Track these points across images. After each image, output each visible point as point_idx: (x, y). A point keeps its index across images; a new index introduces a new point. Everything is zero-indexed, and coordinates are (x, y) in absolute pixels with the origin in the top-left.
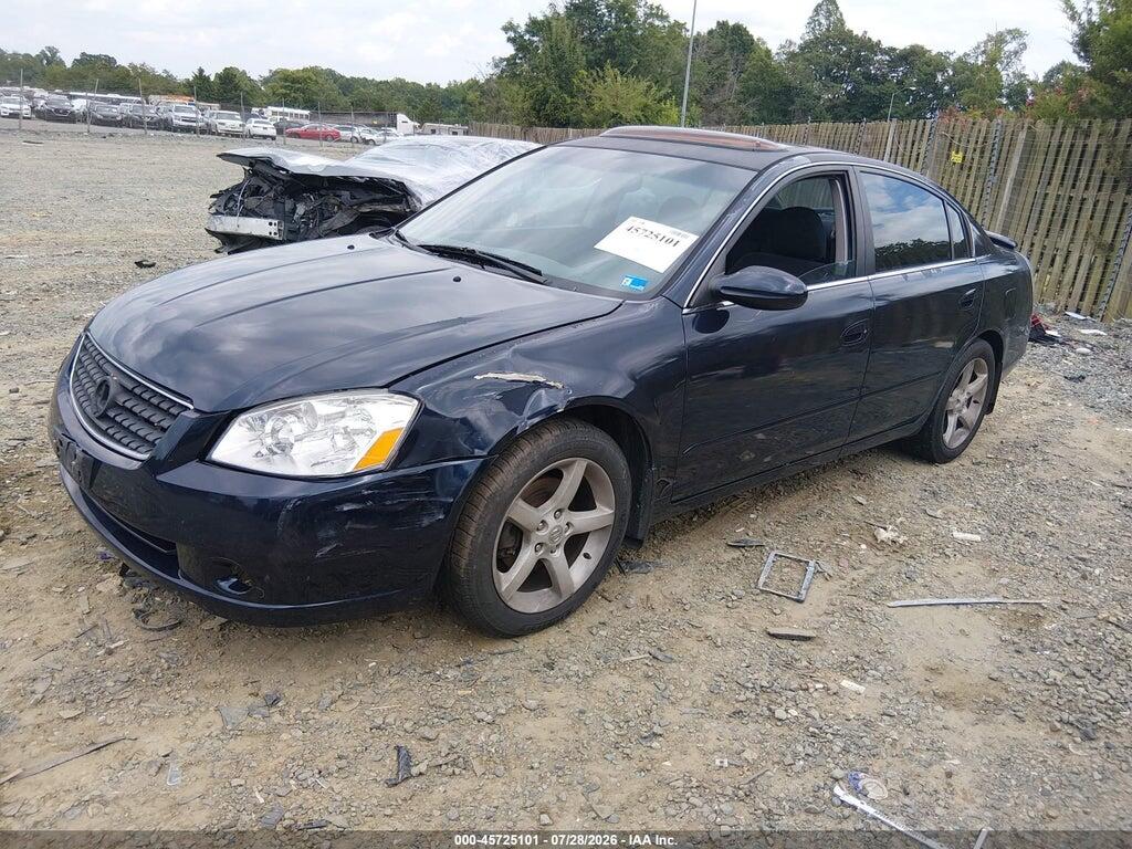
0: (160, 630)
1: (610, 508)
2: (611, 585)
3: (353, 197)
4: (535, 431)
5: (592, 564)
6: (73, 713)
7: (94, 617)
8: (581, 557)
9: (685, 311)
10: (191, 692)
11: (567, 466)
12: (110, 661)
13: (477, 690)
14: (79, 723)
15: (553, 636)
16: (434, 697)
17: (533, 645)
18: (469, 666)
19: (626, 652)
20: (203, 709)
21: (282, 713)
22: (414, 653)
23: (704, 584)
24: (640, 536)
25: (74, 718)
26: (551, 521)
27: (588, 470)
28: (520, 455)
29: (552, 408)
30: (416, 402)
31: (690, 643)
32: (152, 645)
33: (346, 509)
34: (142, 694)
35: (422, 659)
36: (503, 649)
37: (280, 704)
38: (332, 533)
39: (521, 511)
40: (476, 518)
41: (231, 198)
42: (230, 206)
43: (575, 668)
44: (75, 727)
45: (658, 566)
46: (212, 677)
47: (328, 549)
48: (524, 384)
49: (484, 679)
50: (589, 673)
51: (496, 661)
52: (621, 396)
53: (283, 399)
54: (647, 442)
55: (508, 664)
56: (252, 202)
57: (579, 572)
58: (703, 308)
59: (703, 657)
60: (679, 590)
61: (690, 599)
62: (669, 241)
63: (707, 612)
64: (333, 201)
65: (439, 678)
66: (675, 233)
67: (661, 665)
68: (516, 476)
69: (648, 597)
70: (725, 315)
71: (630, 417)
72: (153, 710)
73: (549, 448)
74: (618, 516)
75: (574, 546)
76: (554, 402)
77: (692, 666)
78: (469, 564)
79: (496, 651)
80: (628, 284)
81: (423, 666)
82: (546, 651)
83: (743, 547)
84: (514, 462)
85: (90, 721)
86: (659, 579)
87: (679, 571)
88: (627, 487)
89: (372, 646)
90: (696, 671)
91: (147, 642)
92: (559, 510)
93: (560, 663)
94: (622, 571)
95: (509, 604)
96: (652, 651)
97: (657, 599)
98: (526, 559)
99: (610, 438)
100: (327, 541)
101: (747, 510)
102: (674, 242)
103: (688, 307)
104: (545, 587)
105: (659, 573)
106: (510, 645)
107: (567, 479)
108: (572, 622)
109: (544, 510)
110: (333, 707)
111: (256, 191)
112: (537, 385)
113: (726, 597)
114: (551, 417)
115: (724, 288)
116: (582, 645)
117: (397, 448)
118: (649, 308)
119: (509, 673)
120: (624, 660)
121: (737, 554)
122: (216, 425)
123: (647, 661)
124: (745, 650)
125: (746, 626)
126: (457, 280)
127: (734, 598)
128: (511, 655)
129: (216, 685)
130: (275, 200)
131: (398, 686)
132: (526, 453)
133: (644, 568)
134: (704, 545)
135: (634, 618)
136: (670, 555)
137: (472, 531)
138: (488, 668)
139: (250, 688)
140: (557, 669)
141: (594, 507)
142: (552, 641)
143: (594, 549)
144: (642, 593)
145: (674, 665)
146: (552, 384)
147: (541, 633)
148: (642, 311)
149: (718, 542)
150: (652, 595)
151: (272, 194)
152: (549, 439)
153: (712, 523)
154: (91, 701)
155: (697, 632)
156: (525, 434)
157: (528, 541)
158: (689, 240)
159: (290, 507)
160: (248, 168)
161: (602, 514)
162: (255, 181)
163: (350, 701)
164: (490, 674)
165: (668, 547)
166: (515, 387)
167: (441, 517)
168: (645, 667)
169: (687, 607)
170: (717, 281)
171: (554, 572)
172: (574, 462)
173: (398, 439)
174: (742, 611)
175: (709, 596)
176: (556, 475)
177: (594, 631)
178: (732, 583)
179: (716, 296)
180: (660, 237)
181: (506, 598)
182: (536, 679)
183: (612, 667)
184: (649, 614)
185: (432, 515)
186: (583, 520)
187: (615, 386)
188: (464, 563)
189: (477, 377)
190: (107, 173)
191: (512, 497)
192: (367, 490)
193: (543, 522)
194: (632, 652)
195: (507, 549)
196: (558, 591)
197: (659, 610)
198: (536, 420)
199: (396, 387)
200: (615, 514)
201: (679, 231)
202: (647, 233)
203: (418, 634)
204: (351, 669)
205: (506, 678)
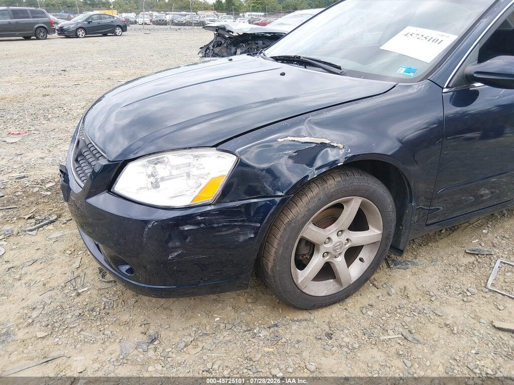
0: (109, 282)
1: (379, 229)
2: (380, 276)
3: (263, 44)
4: (322, 178)
5: (365, 266)
6: (43, 334)
7: (80, 270)
8: (357, 260)
9: (445, 90)
10: (111, 326)
11: (347, 202)
12: (78, 299)
13: (277, 349)
14: (44, 341)
15: (335, 312)
16: (248, 351)
17: (321, 317)
18: (276, 328)
19: (385, 331)
20: (112, 341)
21: (155, 349)
22: (243, 314)
23: (447, 281)
24: (401, 247)
25: (43, 338)
26: (335, 238)
27: (362, 204)
28: (310, 195)
29: (335, 162)
30: (234, 158)
31: (433, 328)
32: (102, 291)
33: (186, 228)
34: (84, 326)
35: (249, 318)
36: (301, 317)
37: (155, 343)
38: (178, 244)
39: (312, 232)
40: (278, 236)
41: (208, 48)
42: (207, 52)
43: (347, 340)
44: (41, 345)
45: (414, 264)
46: (126, 317)
47: (176, 254)
48: (314, 145)
49: (284, 340)
50: (356, 346)
51: (294, 327)
52: (389, 154)
53: (154, 153)
54: (409, 186)
55: (302, 330)
56: (217, 50)
57: (355, 270)
58: (459, 88)
59: (442, 342)
60: (428, 284)
61: (436, 292)
62: (435, 41)
63: (447, 303)
64: (254, 47)
65: (254, 336)
66: (439, 35)
67: (409, 344)
68: (306, 209)
69: (405, 287)
70: (476, 94)
71: (396, 169)
72: (85, 337)
73: (332, 190)
74: (385, 236)
75: (352, 254)
76: (337, 158)
77: (433, 348)
78: (274, 266)
79: (296, 319)
80: (402, 72)
81: (247, 325)
82: (329, 323)
83: (477, 254)
84: (305, 199)
85: (50, 341)
86: (414, 274)
87: (429, 269)
88: (393, 216)
89: (220, 305)
90: (436, 353)
91: (100, 289)
92: (341, 231)
93: (338, 334)
94: (389, 266)
95: (304, 291)
96: (404, 334)
97: (411, 289)
98: (316, 262)
99: (379, 182)
100: (175, 249)
101: (480, 227)
102: (439, 41)
103: (447, 87)
104: (331, 279)
105: (414, 269)
106: (305, 315)
107: (347, 211)
108: (350, 302)
109: (329, 231)
110: (185, 349)
111: (219, 45)
112: (323, 145)
113: (463, 293)
114: (333, 169)
115: (476, 73)
116: (354, 321)
117: (221, 189)
118: (417, 89)
119: (301, 338)
120: (382, 338)
121: (472, 259)
122: (115, 169)
123: (399, 341)
124: (475, 339)
125: (477, 318)
126: (283, 74)
127: (469, 294)
128: (304, 323)
129: (127, 323)
130: (227, 47)
131: (228, 338)
132: (315, 193)
133: (405, 265)
134: (449, 250)
135: (393, 303)
136: (424, 257)
137: (275, 245)
138: (288, 331)
139: (142, 329)
140: (334, 339)
141: (367, 229)
142: (334, 315)
143: (367, 256)
144: (400, 284)
145: (419, 346)
146: (335, 145)
147: (327, 309)
148: (410, 91)
149: (459, 249)
150: (408, 286)
151: (225, 45)
152: (332, 184)
153: (455, 234)
154: (56, 327)
155: (439, 320)
156: (314, 180)
157: (318, 250)
158: (450, 39)
159: (150, 226)
160: (216, 33)
161: (373, 233)
162: (219, 39)
163: (196, 346)
164: (288, 337)
165: (423, 251)
166: (307, 147)
167: (252, 236)
168: (398, 346)
169: (433, 299)
170: (472, 68)
171: (337, 270)
172: (352, 199)
173: (222, 182)
174: (474, 304)
175: (450, 291)
176: (340, 207)
177: (364, 311)
178: (467, 281)
179: (470, 79)
180: (428, 39)
181: (302, 288)
182: (319, 344)
183: (373, 342)
184: (404, 302)
185: (246, 234)
186: (358, 237)
187: (386, 147)
188: (270, 265)
189: (280, 140)
190: (173, 45)
191: (303, 224)
192: (200, 216)
193: (329, 238)
194: (390, 332)
195: (304, 255)
196: (339, 282)
197: (413, 299)
198: (324, 170)
199: (221, 147)
200: (383, 234)
201: (443, 33)
202: (418, 37)
203: (249, 300)
204: (204, 321)
205: (298, 342)
